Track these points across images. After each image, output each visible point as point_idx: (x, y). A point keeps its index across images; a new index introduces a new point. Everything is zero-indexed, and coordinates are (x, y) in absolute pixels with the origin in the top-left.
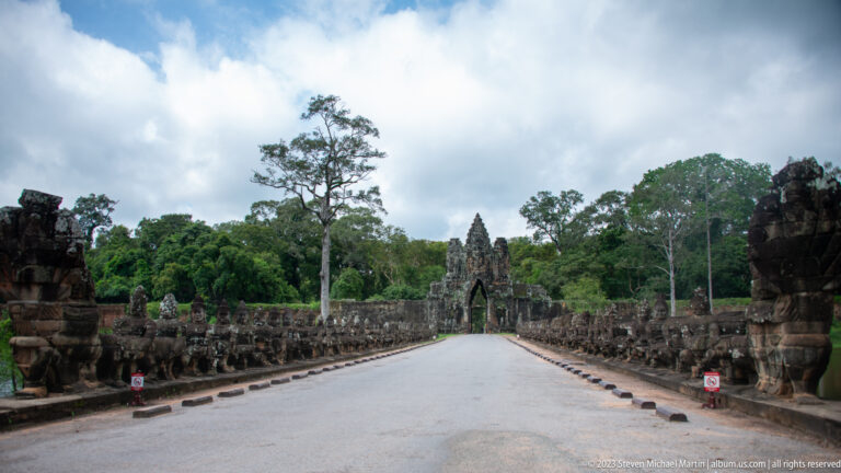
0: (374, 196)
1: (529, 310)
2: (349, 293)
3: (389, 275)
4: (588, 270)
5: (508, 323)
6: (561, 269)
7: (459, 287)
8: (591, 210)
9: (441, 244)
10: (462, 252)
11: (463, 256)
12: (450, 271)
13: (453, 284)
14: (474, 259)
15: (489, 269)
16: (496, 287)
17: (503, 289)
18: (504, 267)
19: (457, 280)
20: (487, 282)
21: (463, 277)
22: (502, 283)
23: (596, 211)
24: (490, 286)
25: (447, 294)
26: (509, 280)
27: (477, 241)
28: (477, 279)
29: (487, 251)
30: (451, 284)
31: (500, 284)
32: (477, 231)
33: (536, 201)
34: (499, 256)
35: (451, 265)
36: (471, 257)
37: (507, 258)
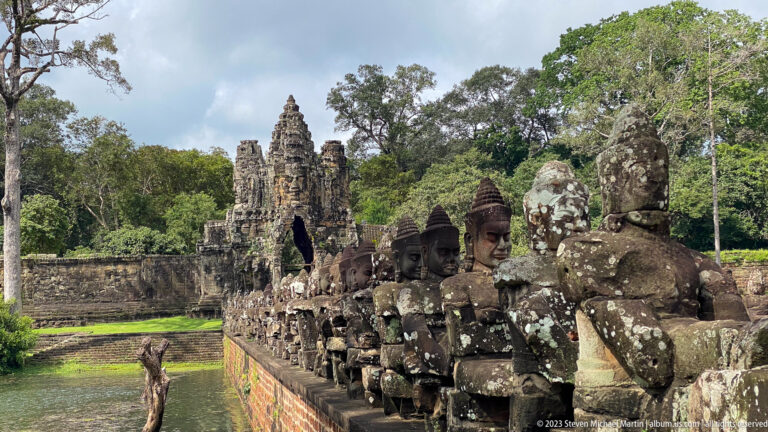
0: (103, 54)
2: (40, 242)
3: (95, 209)
7: (258, 232)
8: (454, 97)
9: (195, 155)
10: (264, 166)
11: (265, 174)
12: (242, 202)
13: (247, 225)
14: (289, 179)
15: (314, 199)
16: (328, 232)
17: (340, 233)
18: (341, 195)
19: (255, 218)
20: (312, 221)
21: (266, 213)
22: (338, 223)
23: (464, 101)
24: (320, 229)
25: (238, 244)
26: (349, 218)
27: (293, 146)
28: (295, 216)
29: (311, 164)
30: (244, 226)
31: (334, 225)
32: (291, 128)
33: (356, 82)
34: (331, 175)
35: (244, 190)
36: (283, 176)
37: (345, 178)
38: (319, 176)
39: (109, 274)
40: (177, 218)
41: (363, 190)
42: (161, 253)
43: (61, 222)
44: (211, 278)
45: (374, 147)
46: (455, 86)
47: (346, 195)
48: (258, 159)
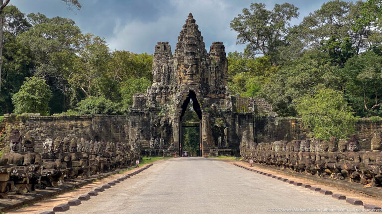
1: (251, 128)
2: (32, 106)
3: (86, 89)
4: (322, 81)
5: (227, 144)
6: (290, 79)
7: (167, 100)
8: (310, 21)
10: (172, 57)
11: (172, 63)
12: (157, 81)
13: (160, 96)
14: (186, 66)
15: (204, 79)
16: (212, 101)
17: (221, 102)
18: (222, 77)
19: (165, 91)
20: (201, 94)
21: (172, 88)
22: (219, 95)
23: (315, 23)
24: (206, 99)
25: (153, 108)
26: (226, 92)
27: (190, 45)
28: (190, 91)
29: (201, 57)
30: (157, 97)
31: (216, 97)
32: (189, 34)
33: (249, 13)
34: (215, 64)
35: (158, 74)
36: (182, 64)
37: (224, 66)
38: (207, 65)
39: (71, 127)
40: (128, 93)
41: (248, 78)
42: (109, 114)
43: (46, 93)
44: (136, 129)
45: (260, 53)
46: (311, 14)
47: (225, 77)
48: (168, 54)
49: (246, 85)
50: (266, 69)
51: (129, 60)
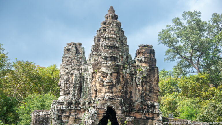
10: (85, 63)
11: (85, 70)
12: (64, 94)
13: (67, 114)
14: (104, 75)
15: (126, 93)
17: (148, 124)
18: (151, 91)
19: (75, 108)
20: (123, 112)
21: (84, 103)
22: (147, 115)
24: (129, 119)
26: (156, 111)
27: (110, 47)
28: (108, 107)
29: (124, 64)
30: (64, 115)
31: (143, 117)
32: (109, 33)
33: (181, 24)
34: (142, 74)
35: (67, 84)
36: (99, 72)
37: (154, 76)
38: (131, 74)
41: (180, 100)
47: (155, 91)
48: (80, 58)
49: (178, 108)
50: (203, 89)
51: (32, 72)
